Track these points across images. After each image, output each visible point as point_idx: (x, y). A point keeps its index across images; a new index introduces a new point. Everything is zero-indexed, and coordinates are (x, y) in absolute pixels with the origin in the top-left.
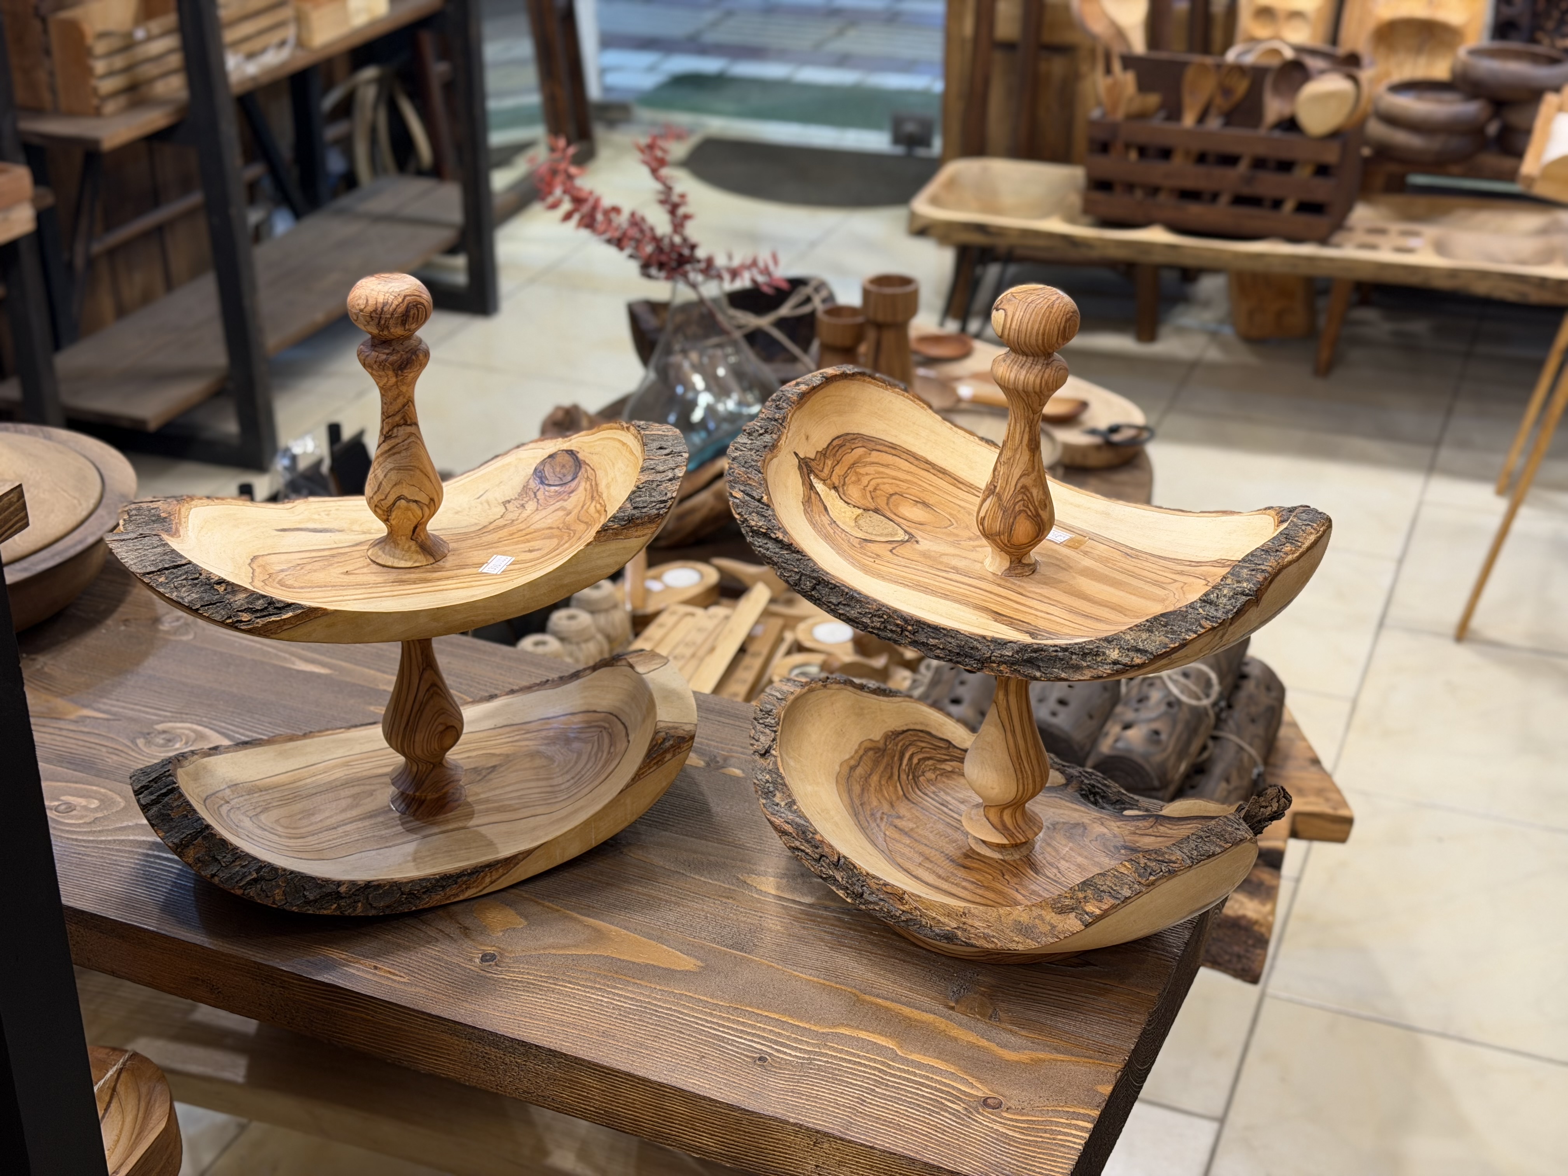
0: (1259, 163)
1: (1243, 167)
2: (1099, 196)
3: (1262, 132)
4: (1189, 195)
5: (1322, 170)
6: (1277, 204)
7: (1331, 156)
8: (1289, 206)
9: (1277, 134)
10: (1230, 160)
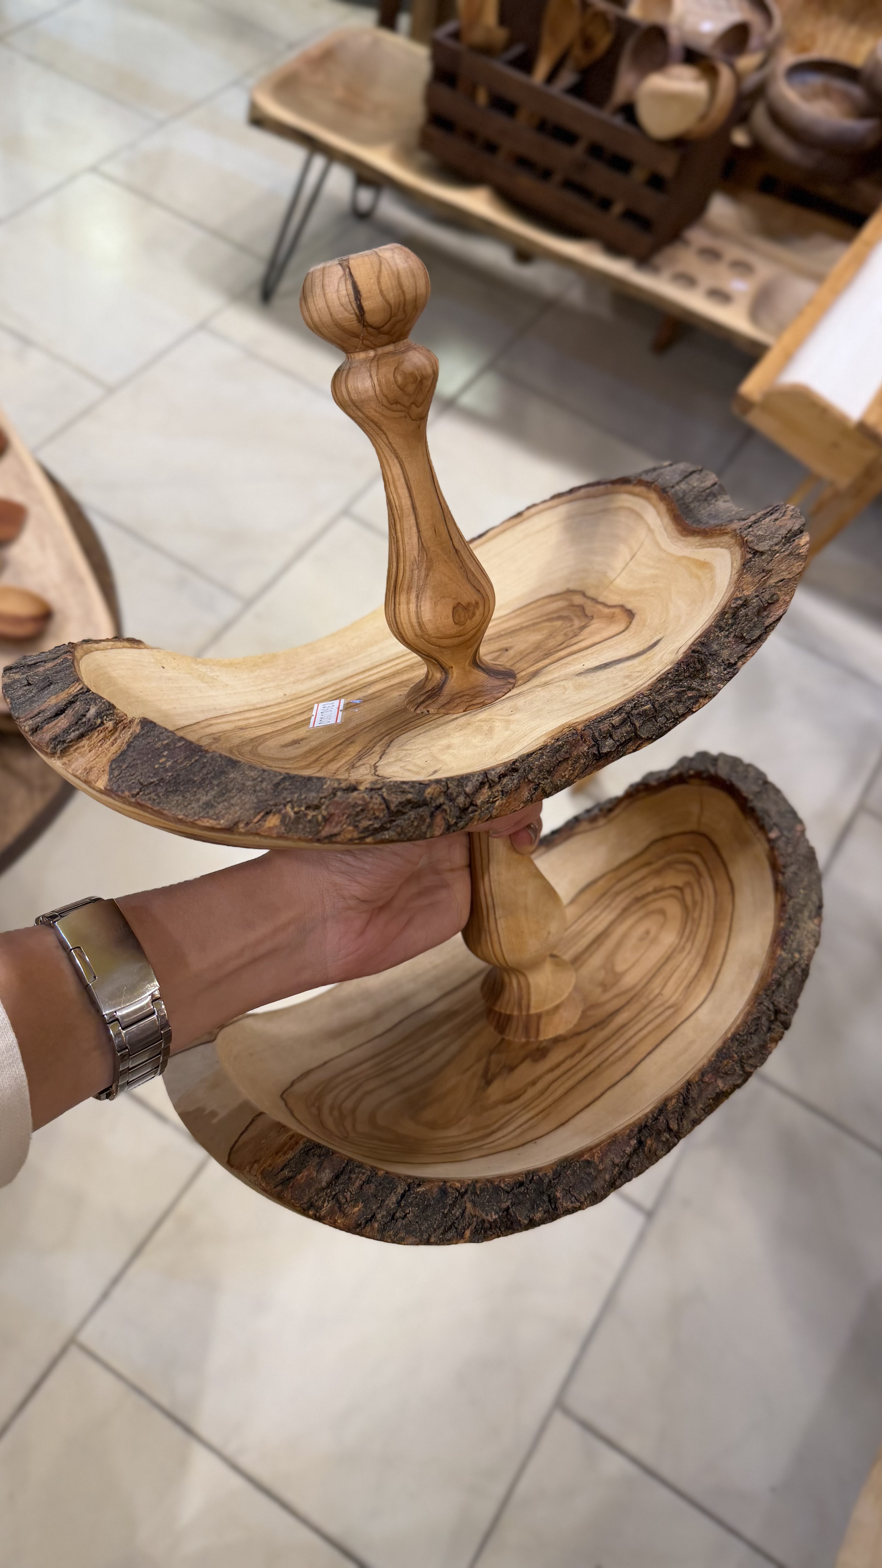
0: (596, 151)
1: (578, 151)
2: (437, 133)
3: (605, 115)
4: (523, 162)
5: (656, 182)
6: (605, 204)
7: (667, 167)
8: (618, 208)
9: (619, 121)
10: (568, 137)
